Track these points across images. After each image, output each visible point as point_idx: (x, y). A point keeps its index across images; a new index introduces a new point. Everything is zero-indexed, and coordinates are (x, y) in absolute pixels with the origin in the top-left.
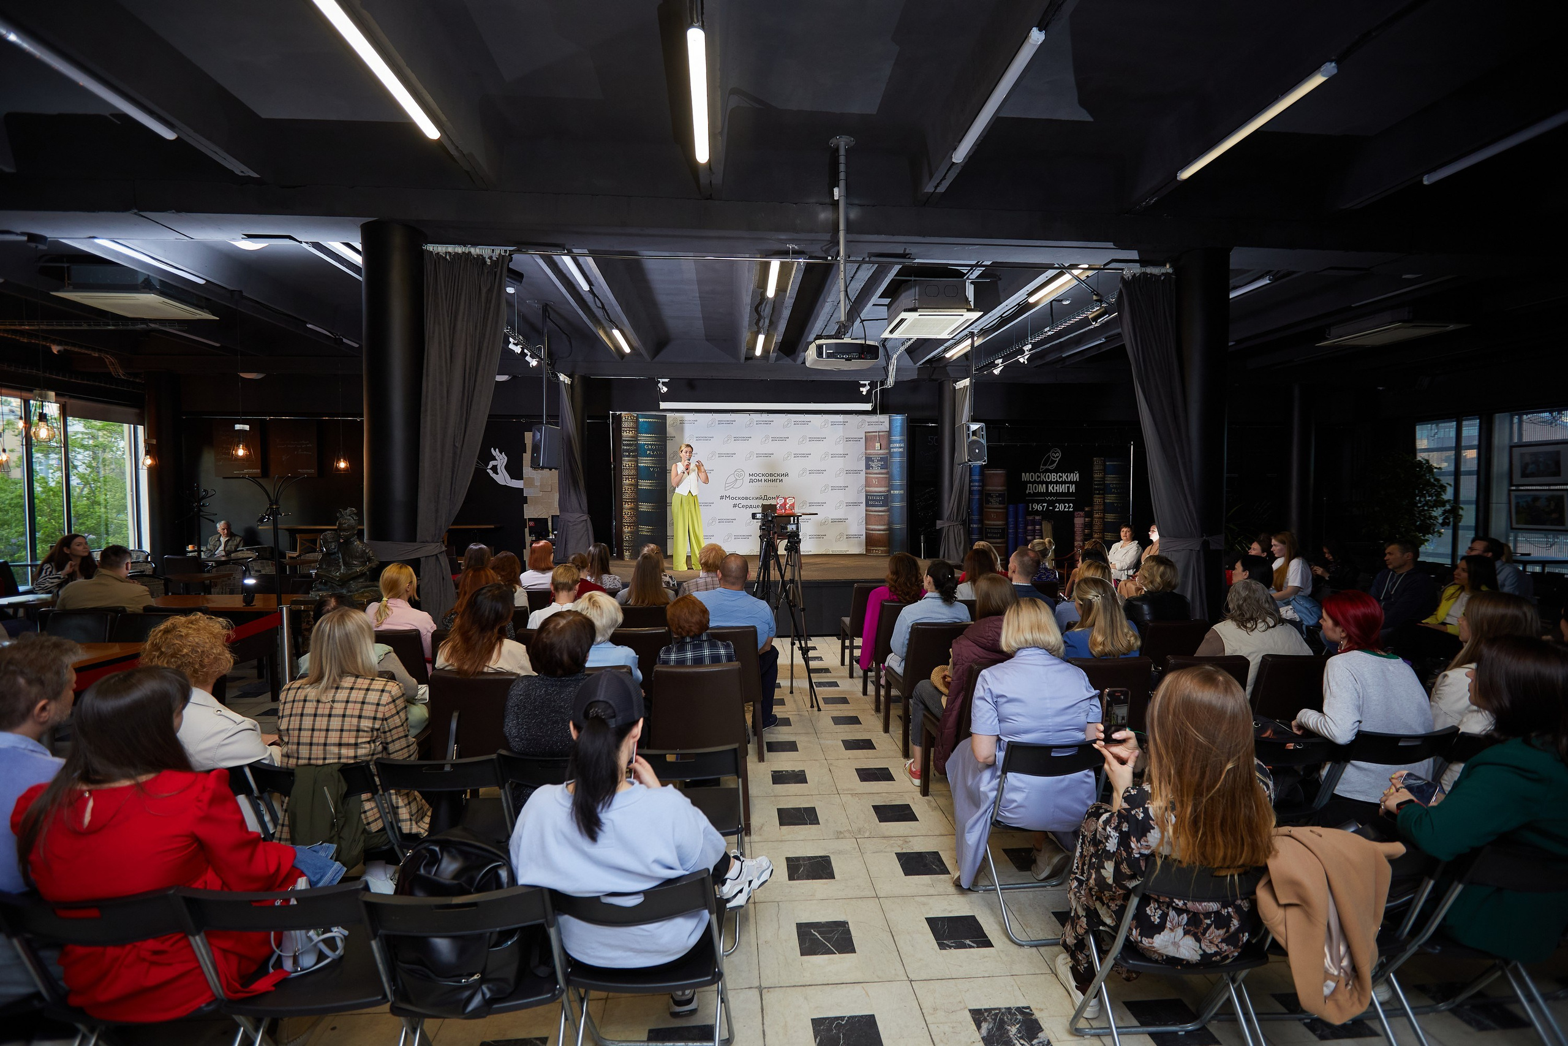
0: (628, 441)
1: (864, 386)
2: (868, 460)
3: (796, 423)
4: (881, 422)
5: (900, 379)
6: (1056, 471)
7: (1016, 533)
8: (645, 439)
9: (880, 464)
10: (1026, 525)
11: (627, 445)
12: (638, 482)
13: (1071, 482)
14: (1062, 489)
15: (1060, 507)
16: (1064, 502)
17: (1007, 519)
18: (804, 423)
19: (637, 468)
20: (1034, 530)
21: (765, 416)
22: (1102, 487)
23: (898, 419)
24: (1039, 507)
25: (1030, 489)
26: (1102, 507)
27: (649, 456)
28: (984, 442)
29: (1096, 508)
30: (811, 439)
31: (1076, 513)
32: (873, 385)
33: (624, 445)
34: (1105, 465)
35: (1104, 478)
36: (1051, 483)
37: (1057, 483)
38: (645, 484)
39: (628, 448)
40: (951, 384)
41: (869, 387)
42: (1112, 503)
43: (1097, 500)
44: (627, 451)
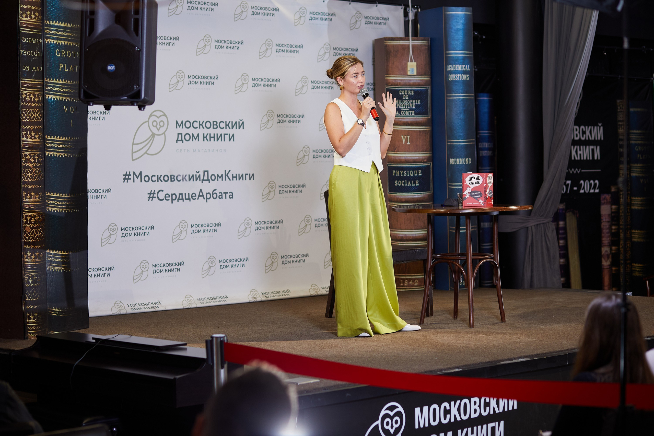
0: (28, 35)
8: (56, 33)
9: (414, 104)
11: (27, 47)
12: (45, 139)
19: (44, 105)
23: (459, 14)
27: (63, 75)
33: (23, 46)
38: (55, 146)
39: (29, 53)
44: (27, 61)
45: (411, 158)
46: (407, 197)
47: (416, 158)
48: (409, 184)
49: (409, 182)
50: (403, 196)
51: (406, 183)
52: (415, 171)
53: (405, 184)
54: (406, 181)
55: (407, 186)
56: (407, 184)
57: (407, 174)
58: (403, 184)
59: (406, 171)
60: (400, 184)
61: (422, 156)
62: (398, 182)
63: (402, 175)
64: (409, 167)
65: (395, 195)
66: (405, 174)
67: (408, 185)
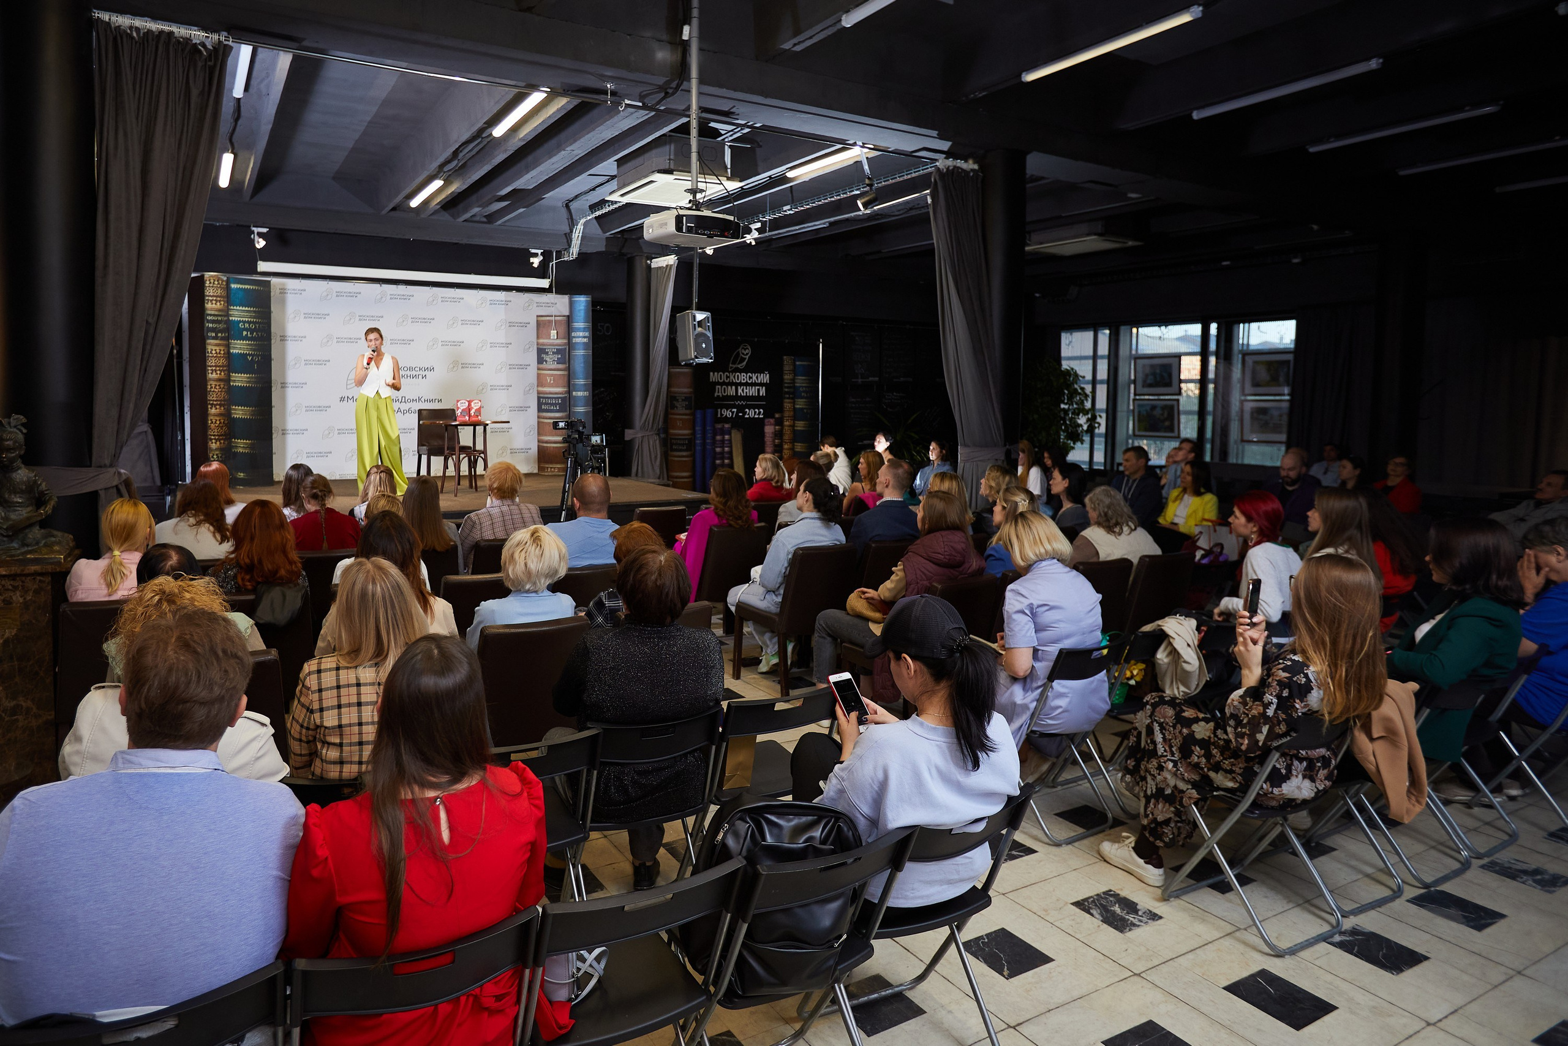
0: (214, 315)
1: (536, 255)
2: (541, 352)
3: (444, 300)
4: (559, 304)
5: (584, 250)
6: (746, 370)
7: (704, 444)
8: (239, 314)
9: (556, 357)
10: (715, 434)
11: (213, 322)
12: (229, 376)
13: (761, 384)
14: (752, 391)
15: (750, 413)
16: (754, 407)
17: (694, 428)
18: (454, 300)
19: (229, 355)
20: (723, 441)
21: (402, 288)
22: (792, 390)
23: (582, 301)
24: (728, 413)
25: (719, 392)
26: (792, 413)
27: (246, 338)
28: (710, 334)
29: (786, 414)
30: (464, 322)
31: (766, 420)
32: (547, 255)
33: (209, 321)
34: (795, 365)
35: (793, 380)
36: (741, 384)
37: (747, 384)
38: (240, 379)
39: (215, 326)
40: (644, 260)
41: (541, 258)
42: (802, 409)
43: (787, 405)
44: (213, 330)
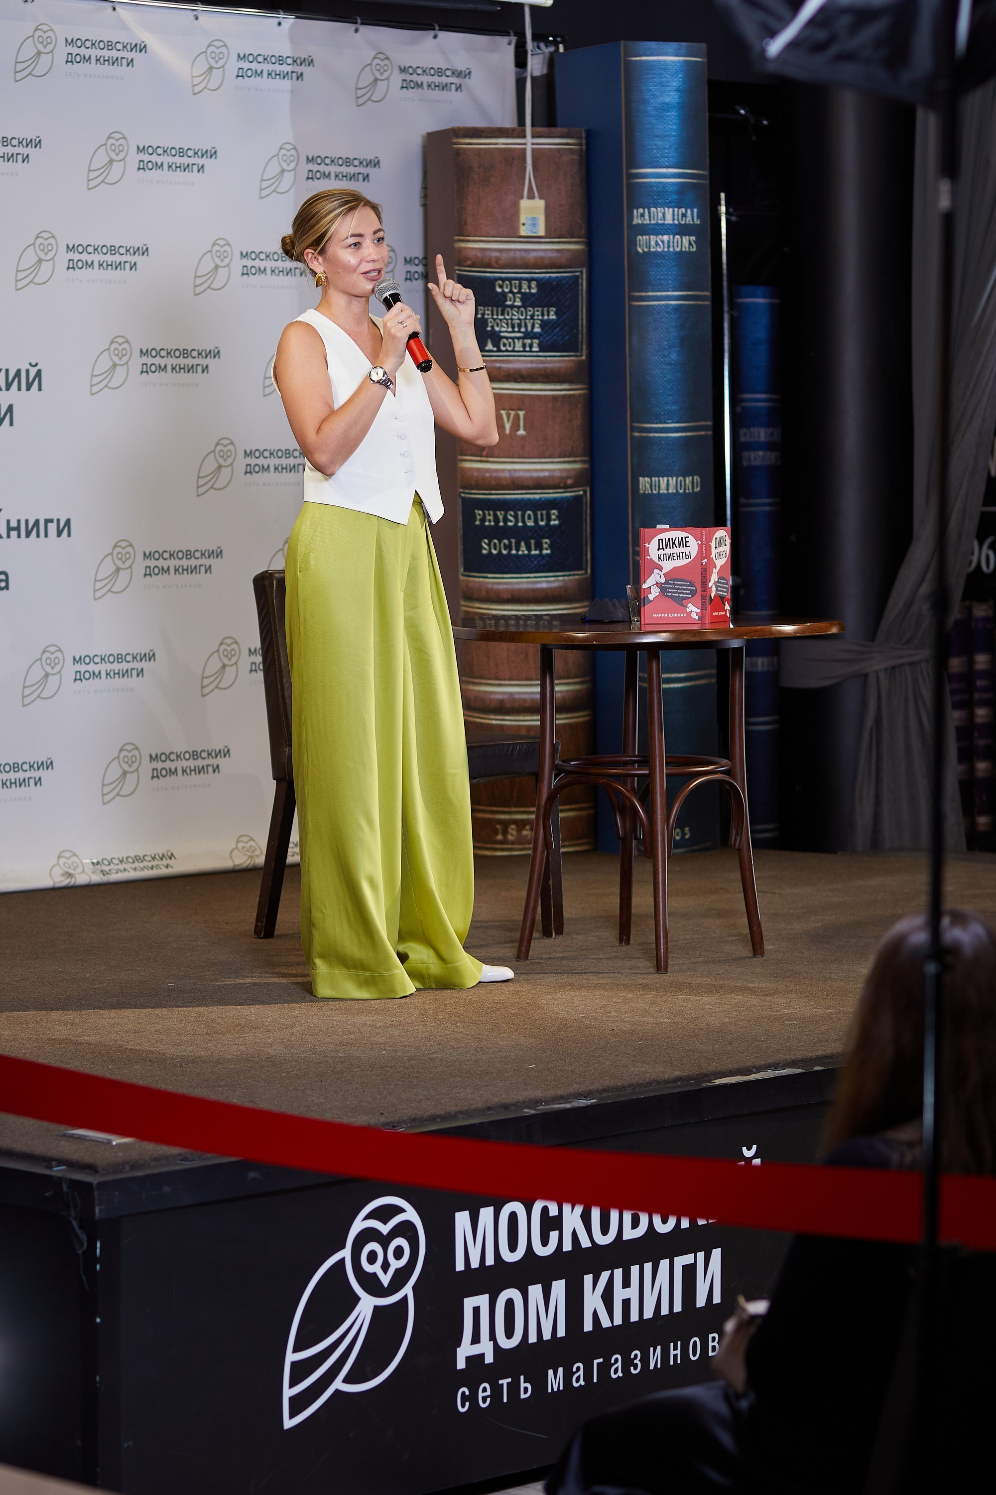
45: (527, 475)
46: (517, 587)
47: (542, 474)
48: (523, 550)
49: (523, 544)
50: (505, 583)
51: (514, 548)
52: (539, 513)
53: (511, 549)
54: (513, 541)
55: (517, 556)
56: (518, 549)
57: (517, 521)
58: (505, 549)
59: (512, 513)
60: (495, 549)
61: (560, 470)
62: (489, 545)
63: (501, 524)
64: (523, 500)
65: (481, 580)
66: (511, 521)
67: (520, 553)
